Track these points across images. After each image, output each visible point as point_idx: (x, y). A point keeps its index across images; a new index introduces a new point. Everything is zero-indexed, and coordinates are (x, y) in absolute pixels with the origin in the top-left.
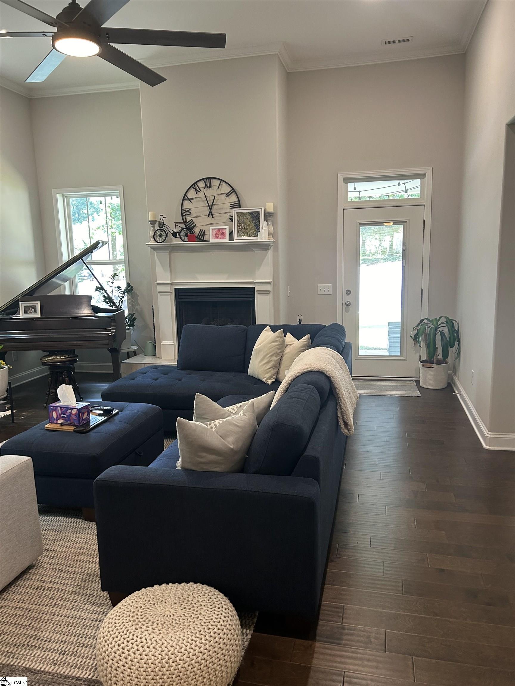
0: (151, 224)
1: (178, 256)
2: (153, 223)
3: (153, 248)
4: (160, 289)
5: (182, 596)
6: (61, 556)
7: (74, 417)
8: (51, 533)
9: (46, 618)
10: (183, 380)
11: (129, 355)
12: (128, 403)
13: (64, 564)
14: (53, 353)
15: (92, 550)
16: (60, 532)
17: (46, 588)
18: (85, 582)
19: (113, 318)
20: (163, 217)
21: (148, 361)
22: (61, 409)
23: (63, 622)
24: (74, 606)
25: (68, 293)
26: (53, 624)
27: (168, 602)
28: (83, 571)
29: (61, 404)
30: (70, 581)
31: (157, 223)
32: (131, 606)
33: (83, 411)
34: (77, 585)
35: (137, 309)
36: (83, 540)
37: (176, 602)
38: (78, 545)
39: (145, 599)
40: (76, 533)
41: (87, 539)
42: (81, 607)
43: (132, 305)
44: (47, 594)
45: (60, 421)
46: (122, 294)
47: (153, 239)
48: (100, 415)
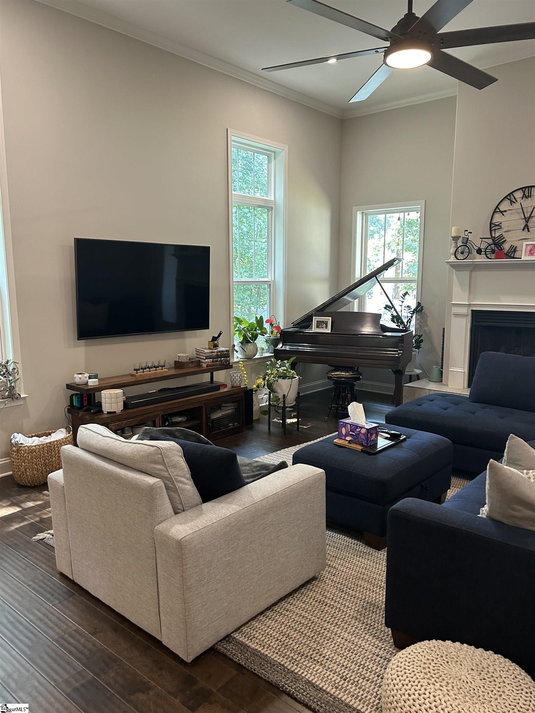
0: (453, 240)
1: (480, 275)
2: (456, 239)
3: (453, 266)
4: (455, 310)
5: (481, 664)
6: (342, 576)
7: (363, 437)
8: (333, 549)
9: (328, 635)
10: (477, 414)
11: (411, 379)
12: (416, 431)
13: (345, 585)
14: (337, 369)
15: (373, 578)
16: (341, 550)
17: (328, 605)
18: (366, 610)
19: (401, 338)
20: (468, 232)
21: (433, 387)
22: (350, 426)
23: (344, 645)
24: (354, 631)
25: (356, 310)
26: (335, 644)
27: (464, 665)
28: (364, 597)
29: (350, 421)
30: (351, 605)
31: (461, 239)
32: (422, 656)
33: (372, 432)
34: (358, 610)
35: (425, 331)
36: (363, 565)
37: (473, 668)
38: (358, 569)
39: (438, 652)
40: (357, 556)
41: (367, 565)
42: (362, 636)
43: (421, 326)
44: (329, 611)
45: (349, 438)
46: (411, 314)
47: (454, 256)
48: (386, 438)
